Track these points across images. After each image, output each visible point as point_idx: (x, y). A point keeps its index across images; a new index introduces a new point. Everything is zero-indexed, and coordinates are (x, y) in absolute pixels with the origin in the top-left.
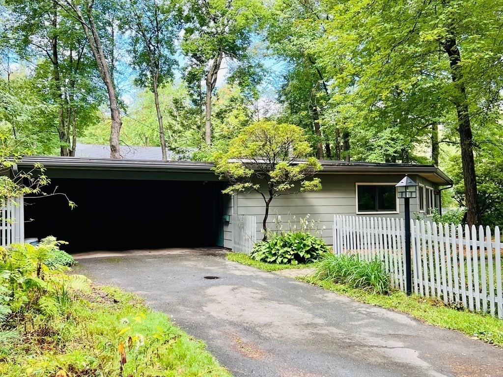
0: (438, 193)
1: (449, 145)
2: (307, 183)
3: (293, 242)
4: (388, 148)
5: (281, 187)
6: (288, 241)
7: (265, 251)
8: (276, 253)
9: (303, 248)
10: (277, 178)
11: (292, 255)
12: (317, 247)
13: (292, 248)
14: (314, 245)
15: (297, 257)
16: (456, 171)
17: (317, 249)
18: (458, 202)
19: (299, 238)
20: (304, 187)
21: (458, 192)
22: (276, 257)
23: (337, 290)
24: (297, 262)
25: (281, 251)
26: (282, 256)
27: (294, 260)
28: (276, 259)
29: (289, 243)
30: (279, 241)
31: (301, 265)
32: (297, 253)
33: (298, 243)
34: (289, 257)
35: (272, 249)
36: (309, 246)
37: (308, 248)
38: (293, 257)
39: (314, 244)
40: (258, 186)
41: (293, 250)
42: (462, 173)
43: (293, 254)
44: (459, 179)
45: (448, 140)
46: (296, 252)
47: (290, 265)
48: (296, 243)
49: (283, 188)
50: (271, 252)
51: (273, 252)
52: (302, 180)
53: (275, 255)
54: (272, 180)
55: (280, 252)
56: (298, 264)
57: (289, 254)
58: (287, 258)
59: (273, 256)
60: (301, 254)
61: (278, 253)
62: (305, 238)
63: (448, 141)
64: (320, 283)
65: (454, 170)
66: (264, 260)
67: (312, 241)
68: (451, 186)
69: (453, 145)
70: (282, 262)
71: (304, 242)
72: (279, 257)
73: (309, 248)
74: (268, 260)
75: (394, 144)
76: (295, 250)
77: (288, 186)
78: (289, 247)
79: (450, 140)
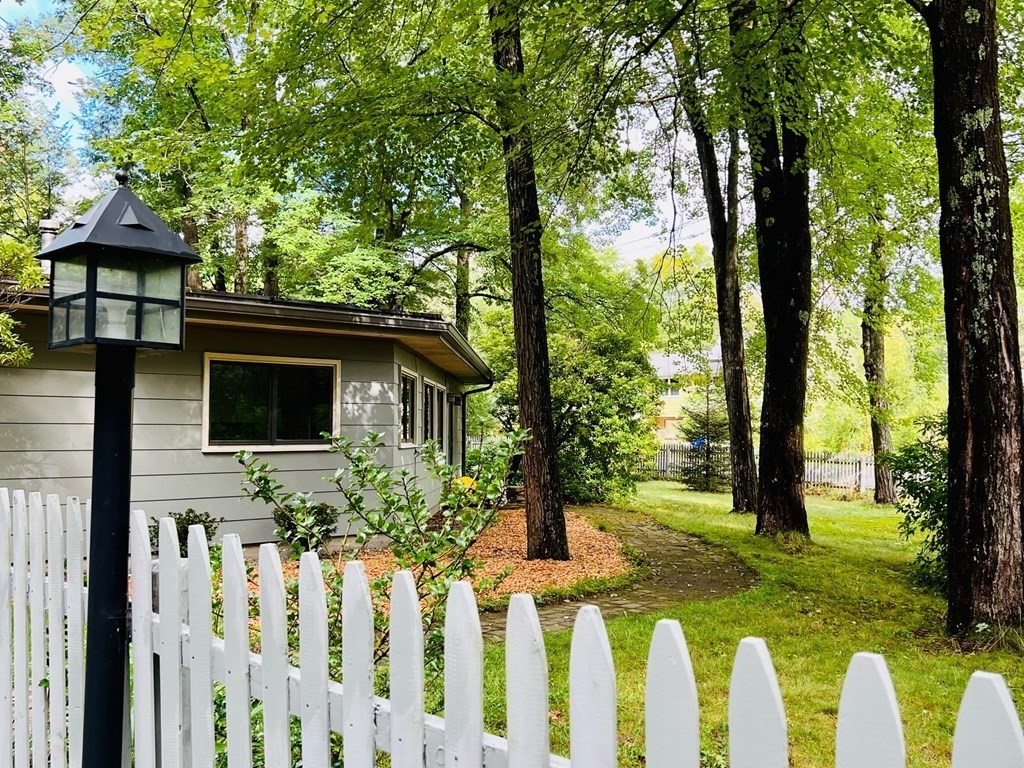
0: (460, 400)
1: (490, 303)
16: (500, 348)
18: (504, 423)
21: (504, 400)
42: (512, 355)
44: (505, 367)
45: (487, 292)
63: (489, 293)
65: (496, 345)
68: (488, 385)
69: (498, 304)
75: (370, 284)
79: (491, 291)
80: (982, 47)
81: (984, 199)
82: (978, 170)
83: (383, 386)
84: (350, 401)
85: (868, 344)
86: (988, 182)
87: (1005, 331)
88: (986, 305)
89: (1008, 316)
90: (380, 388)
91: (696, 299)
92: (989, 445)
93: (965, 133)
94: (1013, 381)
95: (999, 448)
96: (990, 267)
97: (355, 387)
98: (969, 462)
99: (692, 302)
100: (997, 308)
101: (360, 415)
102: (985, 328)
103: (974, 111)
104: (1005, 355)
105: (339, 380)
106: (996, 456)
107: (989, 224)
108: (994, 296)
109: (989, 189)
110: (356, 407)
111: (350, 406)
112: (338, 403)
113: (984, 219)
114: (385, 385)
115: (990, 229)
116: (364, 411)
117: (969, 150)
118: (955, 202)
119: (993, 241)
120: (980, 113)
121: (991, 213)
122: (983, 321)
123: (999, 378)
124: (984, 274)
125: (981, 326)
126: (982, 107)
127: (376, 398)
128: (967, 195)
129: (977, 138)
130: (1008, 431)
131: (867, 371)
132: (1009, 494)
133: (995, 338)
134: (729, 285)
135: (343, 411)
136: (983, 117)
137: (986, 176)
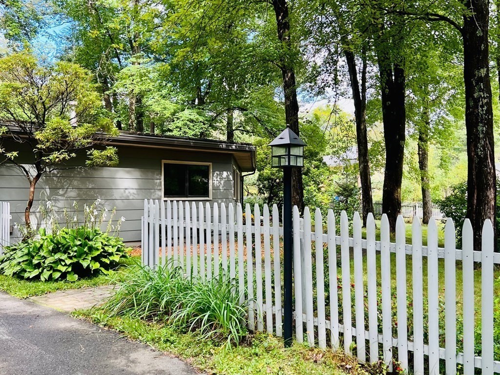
2: (96, 153)
3: (71, 244)
4: (187, 130)
5: (54, 156)
6: (63, 241)
7: (21, 260)
8: (39, 263)
9: (87, 254)
10: (48, 144)
11: (69, 266)
12: (110, 250)
13: (69, 254)
14: (106, 248)
15: (77, 268)
16: (261, 156)
17: (111, 254)
19: (82, 236)
20: (92, 160)
22: (40, 270)
23: (153, 340)
24: (76, 276)
25: (50, 260)
26: (51, 268)
27: (73, 273)
28: (40, 273)
29: (63, 246)
30: (45, 244)
31: (84, 283)
32: (78, 262)
33: (80, 245)
34: (63, 269)
35: (33, 257)
36: (98, 250)
37: (96, 253)
38: (70, 269)
39: (106, 245)
40: (15, 154)
41: (70, 258)
43: (71, 264)
46: (75, 260)
47: (65, 282)
48: (77, 246)
49: (57, 157)
50: (31, 262)
51: (35, 261)
52: (89, 148)
53: (38, 266)
54: (39, 146)
55: (47, 262)
56: (79, 279)
57: (63, 263)
58: (59, 271)
59: (35, 269)
60: (85, 264)
61: (44, 262)
62: (91, 237)
64: (119, 323)
66: (19, 276)
67: (103, 241)
68: (253, 172)
69: (247, 134)
70: (50, 279)
71: (90, 243)
72: (45, 270)
73: (98, 253)
74: (26, 275)
76: (75, 256)
77: (66, 155)
78: (65, 252)
79: (243, 128)
80: (483, 45)
81: (482, 103)
82: (481, 92)
83: (227, 173)
84: (216, 179)
85: (421, 153)
86: (484, 96)
87: (490, 152)
88: (483, 142)
89: (491, 147)
90: (227, 174)
91: (345, 132)
92: (483, 194)
93: (476, 77)
94: (492, 171)
95: (487, 196)
96: (484, 128)
97: (217, 174)
98: (475, 201)
99: (343, 134)
100: (487, 144)
101: (219, 185)
102: (482, 151)
103: (479, 69)
104: (489, 161)
105: (211, 171)
106: (485, 199)
107: (484, 112)
108: (486, 139)
109: (484, 99)
110: (218, 182)
111: (215, 182)
112: (211, 180)
113: (483, 110)
114: (229, 173)
115: (485, 114)
116: (221, 184)
117: (477, 84)
118: (472, 104)
119: (486, 119)
120: (482, 70)
121: (485, 108)
122: (482, 149)
123: (487, 170)
124: (482, 131)
125: (481, 151)
126: (483, 68)
127: (225, 178)
128: (476, 101)
129: (480, 79)
130: (490, 189)
131: (420, 165)
132: (490, 212)
133: (486, 155)
134: (362, 127)
135: (213, 184)
136: (483, 72)
137: (484, 94)
